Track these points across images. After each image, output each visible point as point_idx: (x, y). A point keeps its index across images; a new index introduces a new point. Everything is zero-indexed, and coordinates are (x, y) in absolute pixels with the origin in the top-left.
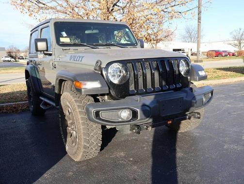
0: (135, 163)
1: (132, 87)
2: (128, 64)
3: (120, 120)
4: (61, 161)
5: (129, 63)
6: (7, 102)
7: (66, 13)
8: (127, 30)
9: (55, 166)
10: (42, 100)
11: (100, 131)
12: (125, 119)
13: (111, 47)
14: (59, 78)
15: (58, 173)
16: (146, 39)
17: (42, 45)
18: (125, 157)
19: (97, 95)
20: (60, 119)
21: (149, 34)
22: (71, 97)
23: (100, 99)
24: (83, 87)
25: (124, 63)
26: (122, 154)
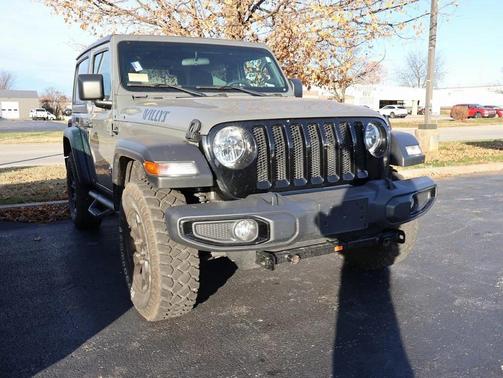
0: (267, 327)
1: (263, 176)
2: (256, 130)
3: (234, 240)
4: (121, 319)
5: (259, 126)
6: (28, 202)
7: (155, 23)
8: (268, 60)
9: (107, 330)
10: (92, 199)
11: (196, 263)
12: (244, 239)
13: (228, 94)
14: (120, 155)
15: (111, 343)
16: (319, 78)
17: (92, 88)
18: (248, 316)
19: (195, 190)
20: (121, 237)
21: (324, 70)
22: (141, 192)
23: (201, 199)
24: (161, 172)
26: (244, 310)
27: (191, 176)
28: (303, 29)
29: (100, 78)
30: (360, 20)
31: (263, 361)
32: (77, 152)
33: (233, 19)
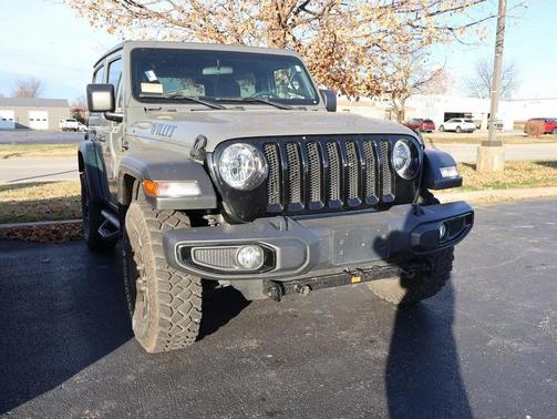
0: (275, 364)
1: (274, 197)
2: (268, 147)
3: (237, 268)
4: (120, 350)
5: (271, 143)
6: (41, 220)
7: (189, 26)
8: (298, 68)
9: (103, 361)
10: (104, 218)
11: (199, 291)
12: (248, 267)
14: (124, 172)
15: (104, 375)
16: (368, 88)
18: (256, 351)
19: (204, 212)
20: (125, 261)
21: (375, 79)
22: (142, 213)
23: (211, 222)
24: (161, 192)
25: (259, 143)
27: (194, 196)
28: (348, 34)
29: (111, 89)
30: (415, 24)
31: (264, 400)
32: (90, 167)
33: (273, 23)
